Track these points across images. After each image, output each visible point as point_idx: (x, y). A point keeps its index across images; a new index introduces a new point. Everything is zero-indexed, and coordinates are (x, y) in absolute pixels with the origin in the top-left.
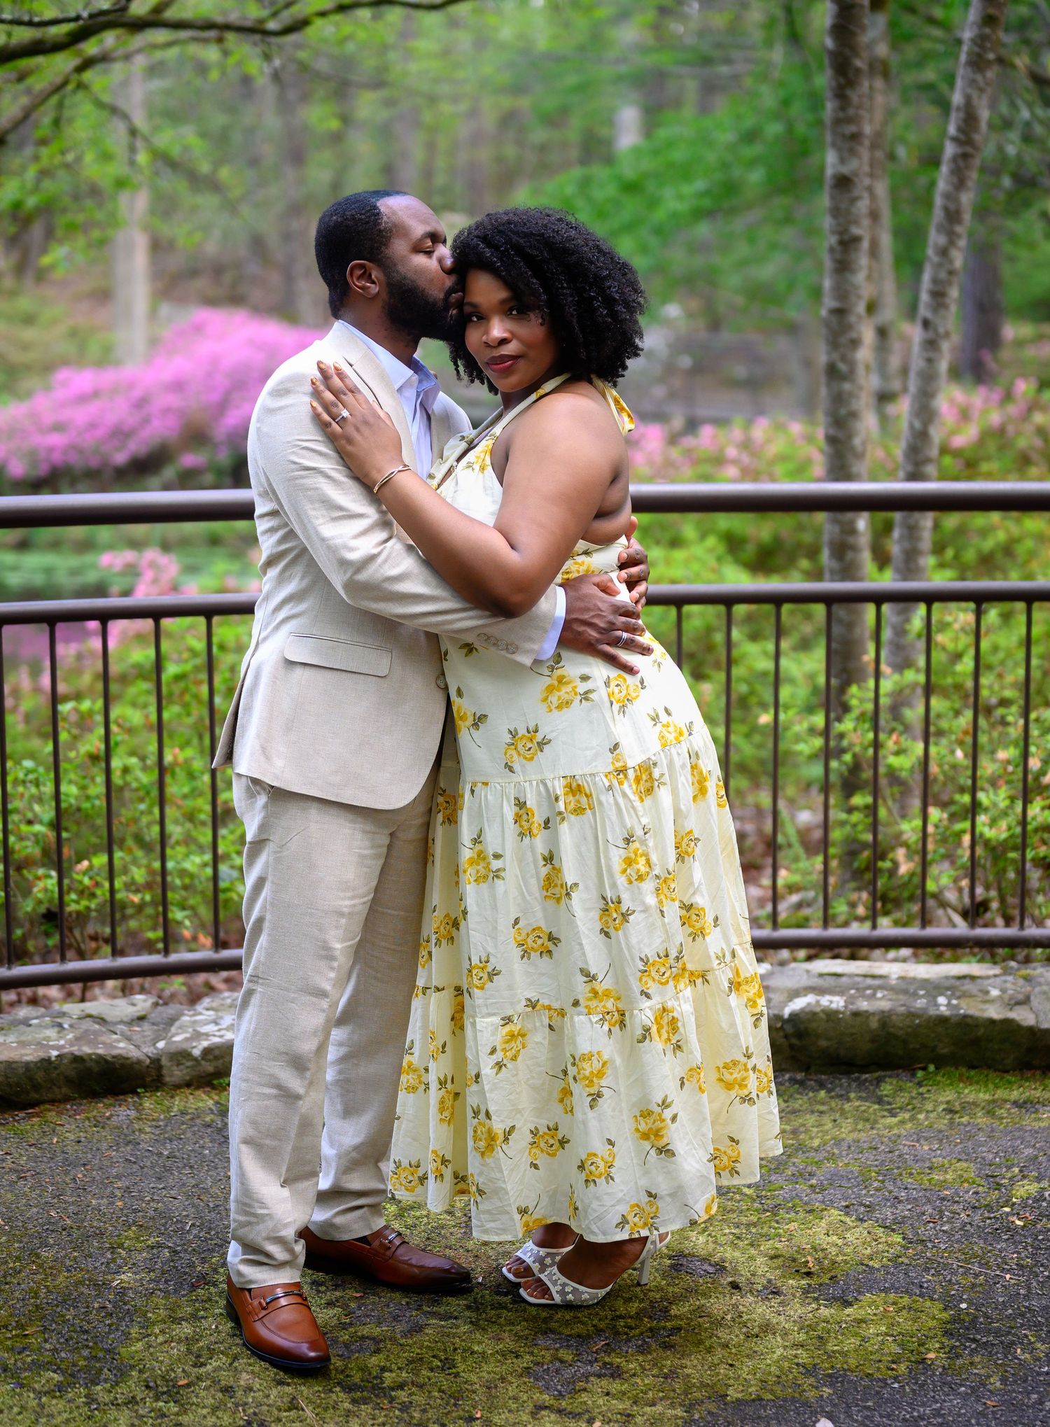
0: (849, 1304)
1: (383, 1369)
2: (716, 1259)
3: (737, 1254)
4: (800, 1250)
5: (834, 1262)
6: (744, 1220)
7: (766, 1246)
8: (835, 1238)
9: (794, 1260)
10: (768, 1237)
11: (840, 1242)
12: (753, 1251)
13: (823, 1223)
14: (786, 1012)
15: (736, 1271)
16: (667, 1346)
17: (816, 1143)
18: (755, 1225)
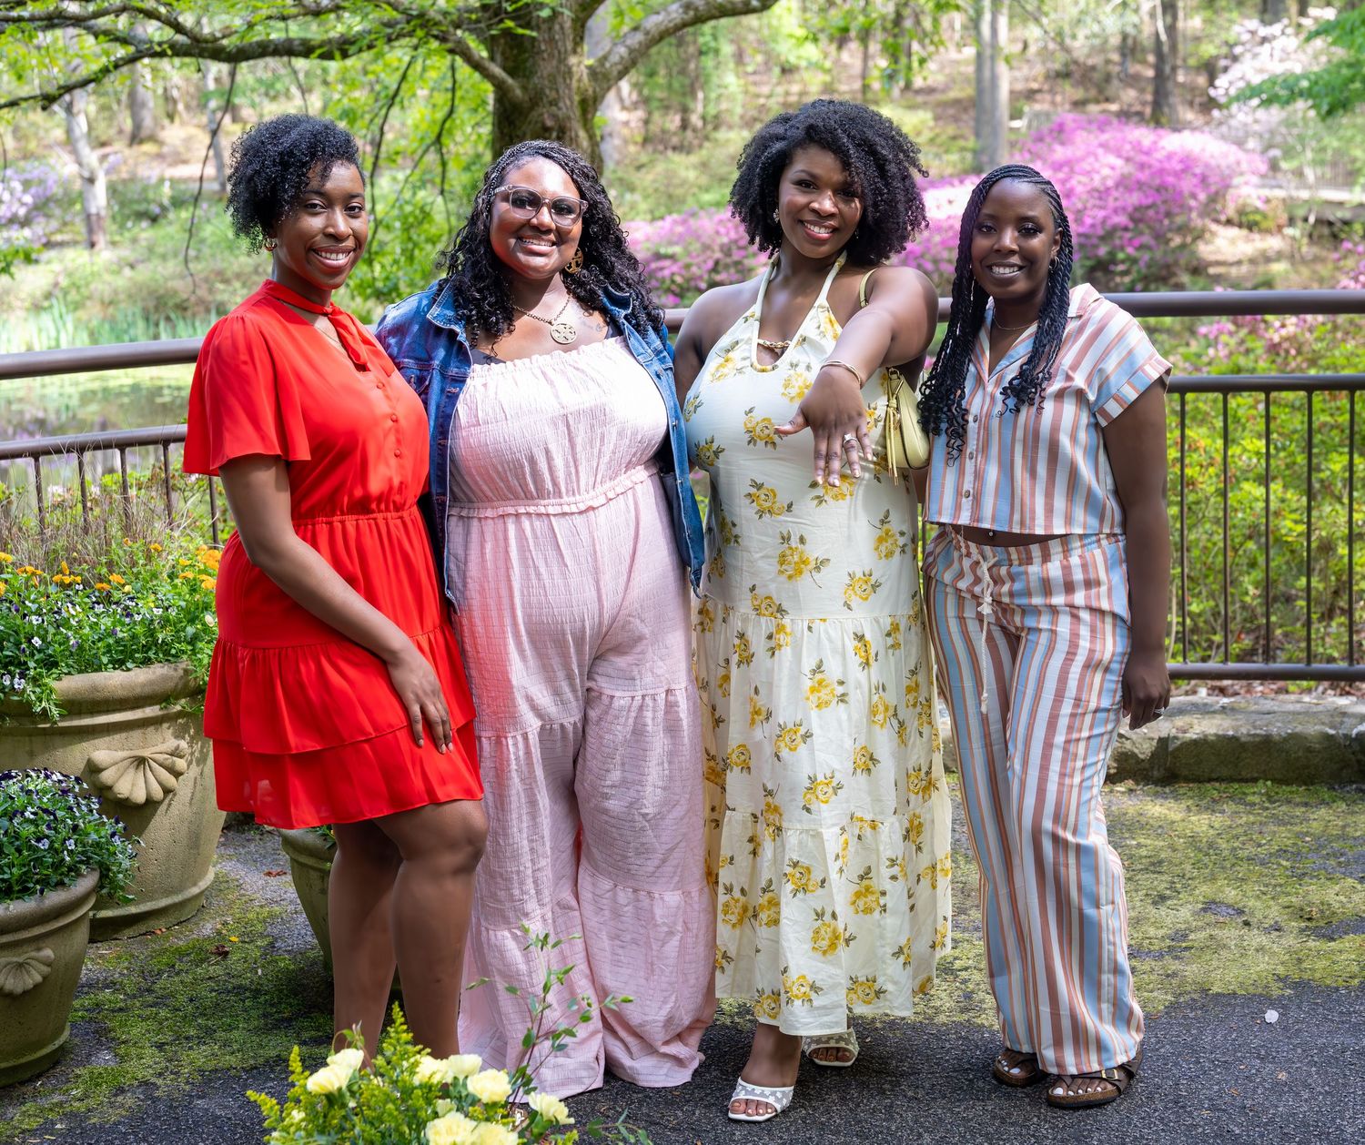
0: (1334, 940)
1: (956, 959)
2: (1240, 905)
3: (1258, 904)
4: (1310, 904)
5: (1334, 913)
6: (1273, 882)
7: (1284, 900)
8: (1342, 898)
9: (1302, 910)
10: (1288, 894)
11: (1345, 900)
12: (1272, 903)
13: (1337, 888)
14: (1355, 732)
15: (1252, 914)
16: (1176, 958)
17: (1358, 834)
18: (1281, 885)
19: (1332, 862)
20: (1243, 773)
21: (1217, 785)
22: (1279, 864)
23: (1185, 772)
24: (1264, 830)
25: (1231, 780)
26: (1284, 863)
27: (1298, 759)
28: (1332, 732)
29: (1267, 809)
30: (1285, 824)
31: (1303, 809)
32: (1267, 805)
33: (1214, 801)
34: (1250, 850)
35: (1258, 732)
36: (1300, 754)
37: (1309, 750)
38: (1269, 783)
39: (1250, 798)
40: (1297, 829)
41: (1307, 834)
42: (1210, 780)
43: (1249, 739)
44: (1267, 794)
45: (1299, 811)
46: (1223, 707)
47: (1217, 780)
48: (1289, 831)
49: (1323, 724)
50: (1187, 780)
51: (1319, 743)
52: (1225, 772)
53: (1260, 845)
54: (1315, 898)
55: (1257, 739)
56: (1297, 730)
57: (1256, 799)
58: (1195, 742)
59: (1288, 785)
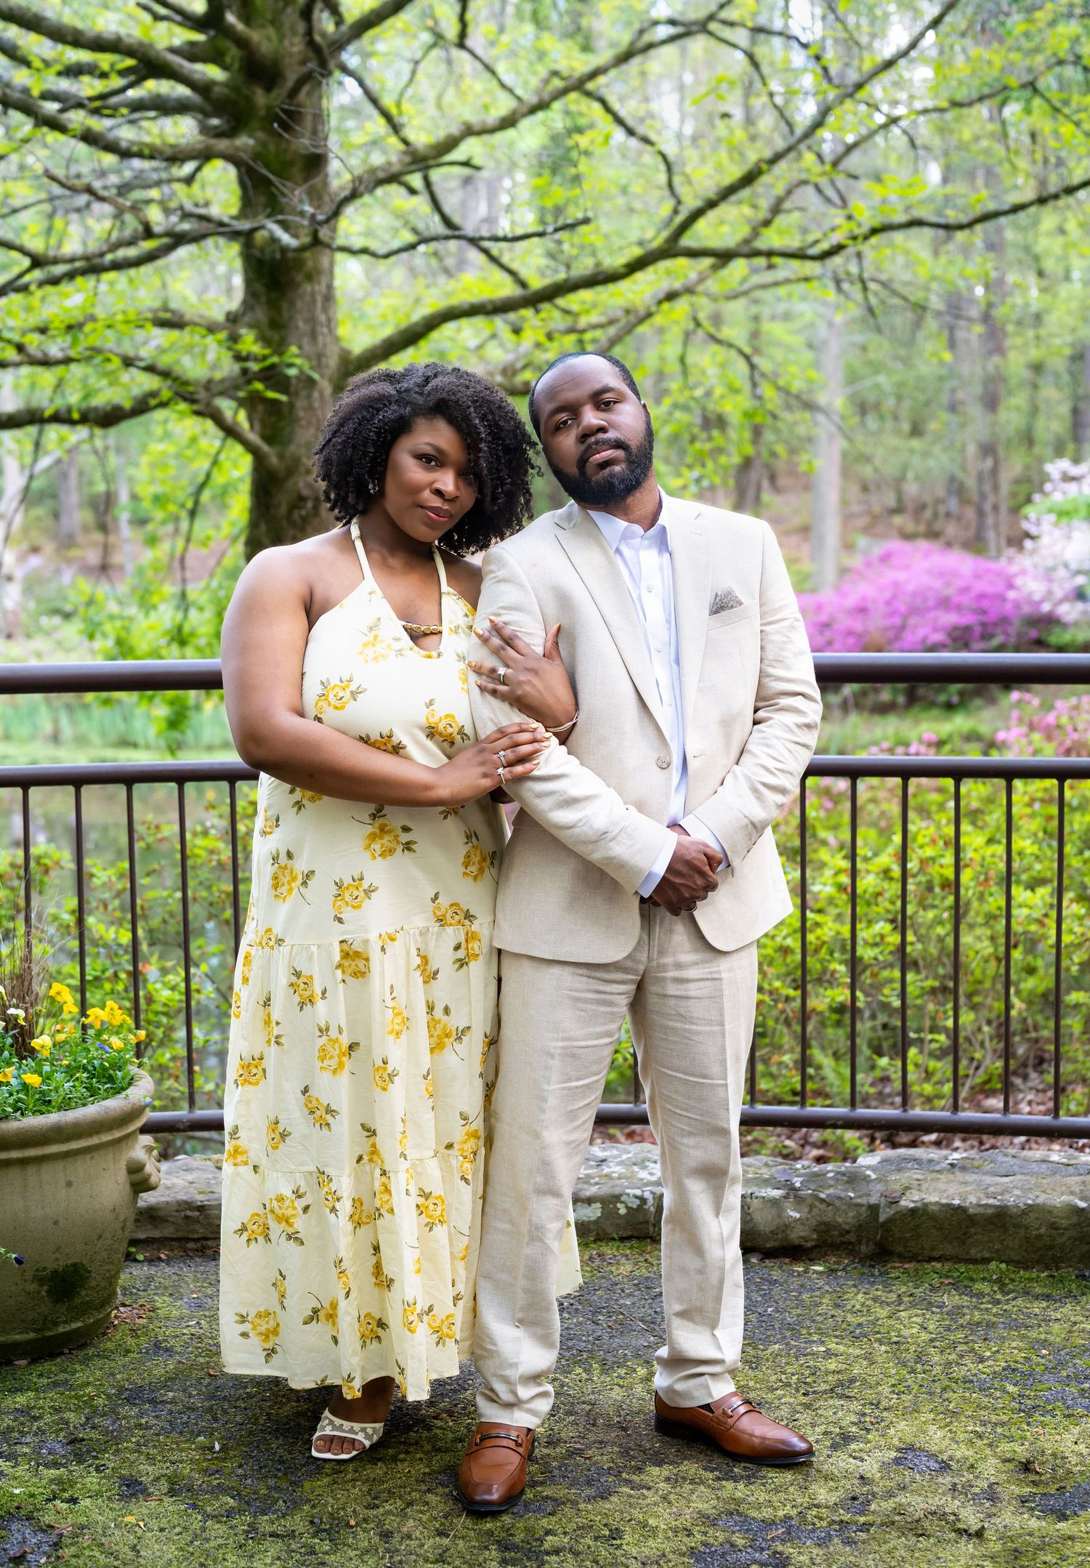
0: (1066, 1518)
2: (947, 1455)
5: (1069, 1472)
6: (995, 1418)
7: (1005, 1448)
8: (1082, 1448)
10: (1012, 1439)
12: (988, 1452)
13: (1077, 1430)
18: (1004, 1424)
19: (1073, 1390)
20: (973, 1252)
21: (939, 1265)
22: (1004, 1391)
23: (899, 1249)
24: (991, 1334)
25: (957, 1259)
26: (1011, 1388)
27: (1040, 1237)
28: (1082, 1204)
29: (998, 1302)
30: (1017, 1328)
31: (1044, 1304)
32: (999, 1296)
33: (933, 1289)
34: (969, 1367)
35: (991, 1201)
36: (1043, 1230)
37: (1053, 1226)
38: (1003, 1266)
39: (979, 1286)
40: (1033, 1334)
41: (1045, 1344)
42: (931, 1259)
43: (981, 1210)
44: (999, 1281)
45: (1037, 1307)
46: (952, 1165)
47: (938, 1259)
48: (1023, 1337)
49: (1072, 1193)
50: (903, 1258)
51: (1067, 1218)
52: (949, 1250)
53: (982, 1360)
54: (1049, 1448)
55: (990, 1211)
56: (1040, 1200)
57: (984, 1287)
58: (913, 1211)
59: (1026, 1269)
